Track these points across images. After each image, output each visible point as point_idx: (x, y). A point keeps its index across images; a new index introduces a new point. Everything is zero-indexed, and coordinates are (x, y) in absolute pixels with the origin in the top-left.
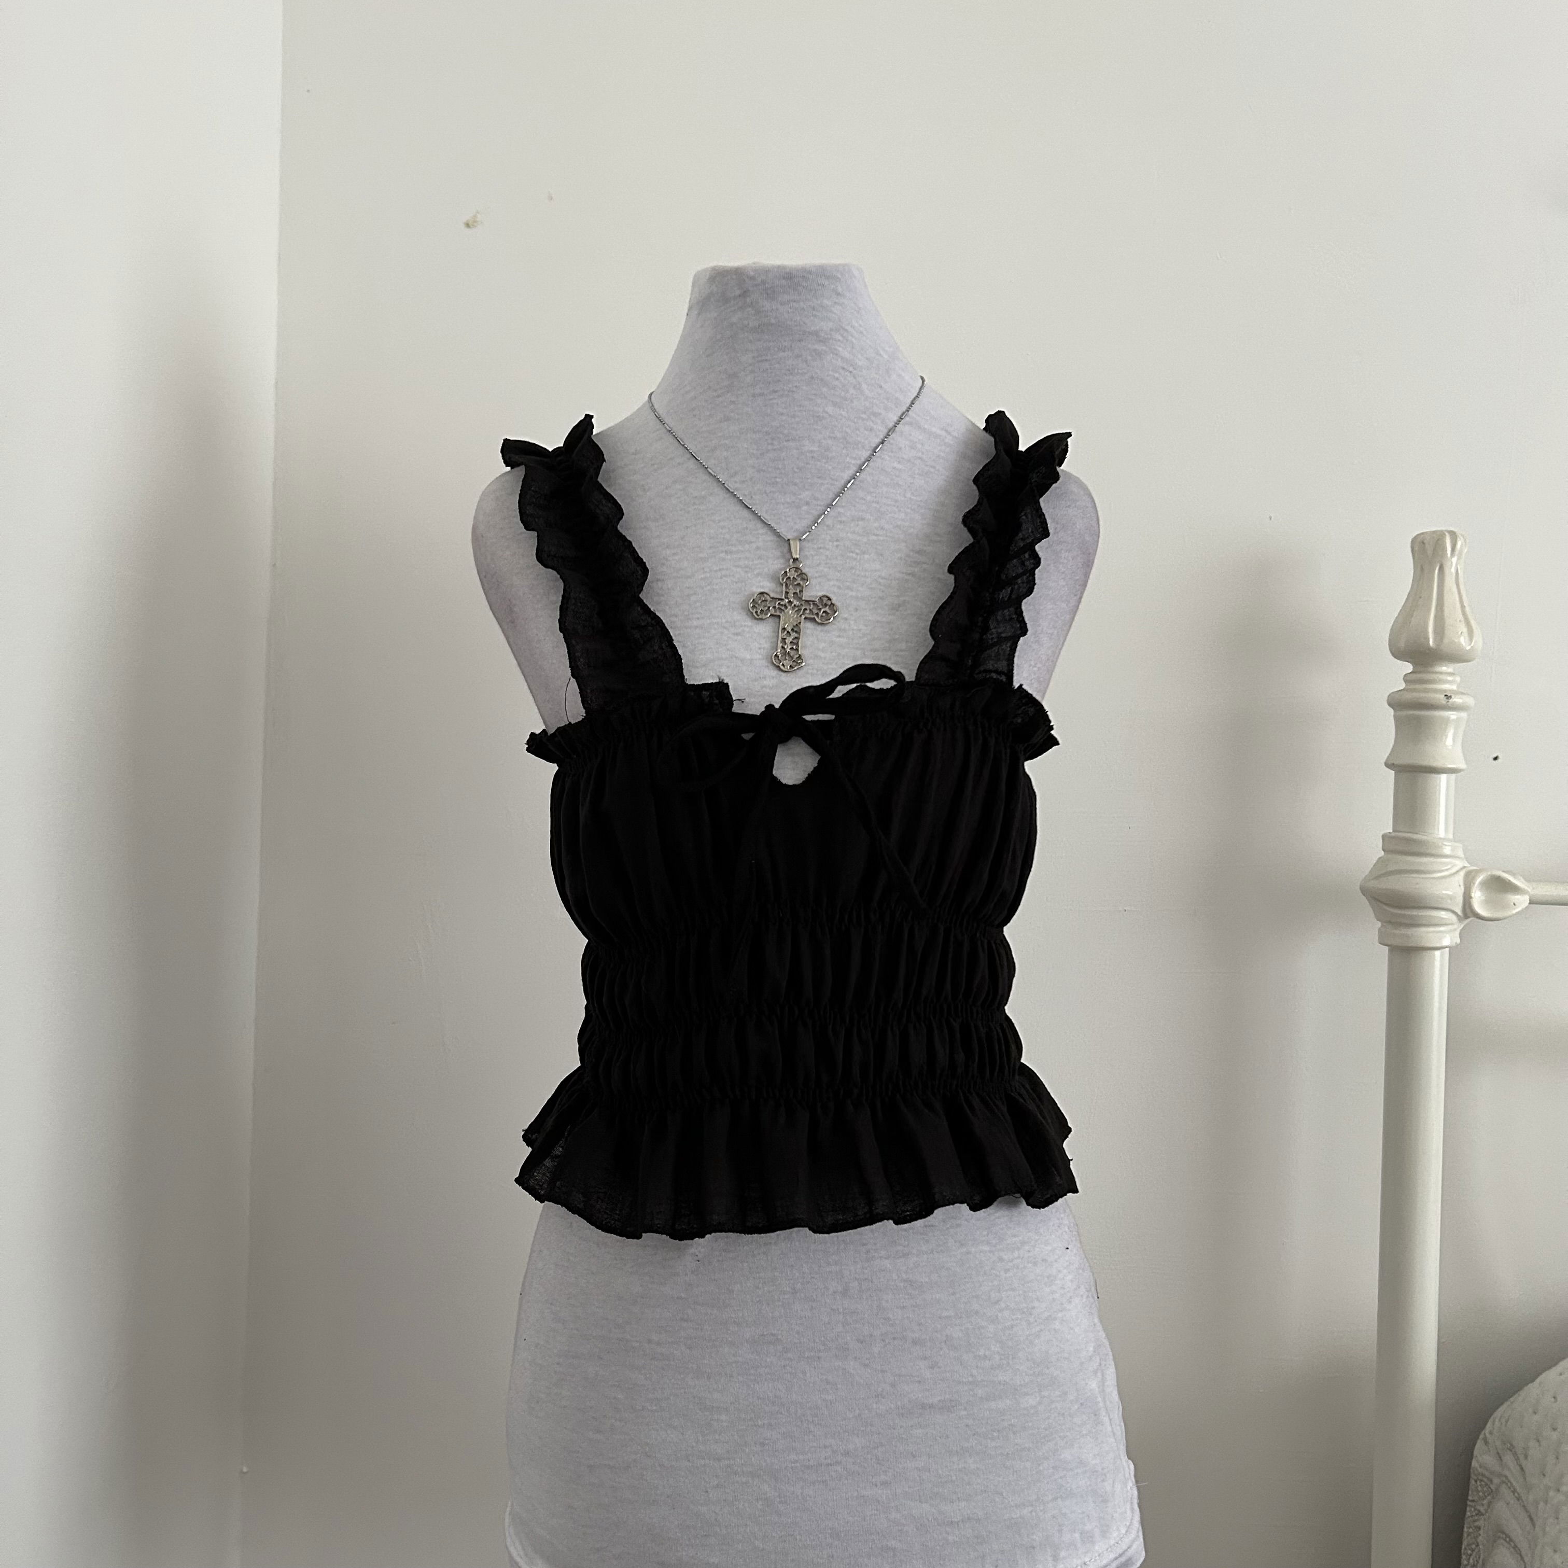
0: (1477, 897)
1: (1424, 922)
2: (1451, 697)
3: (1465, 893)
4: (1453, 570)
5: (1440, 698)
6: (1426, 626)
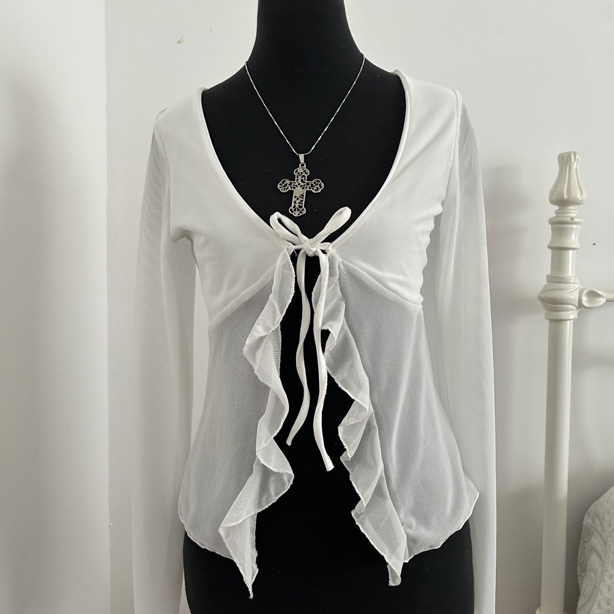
0: (584, 299)
1: (563, 310)
2: (573, 219)
3: (579, 298)
4: (575, 167)
5: (569, 219)
6: (563, 191)
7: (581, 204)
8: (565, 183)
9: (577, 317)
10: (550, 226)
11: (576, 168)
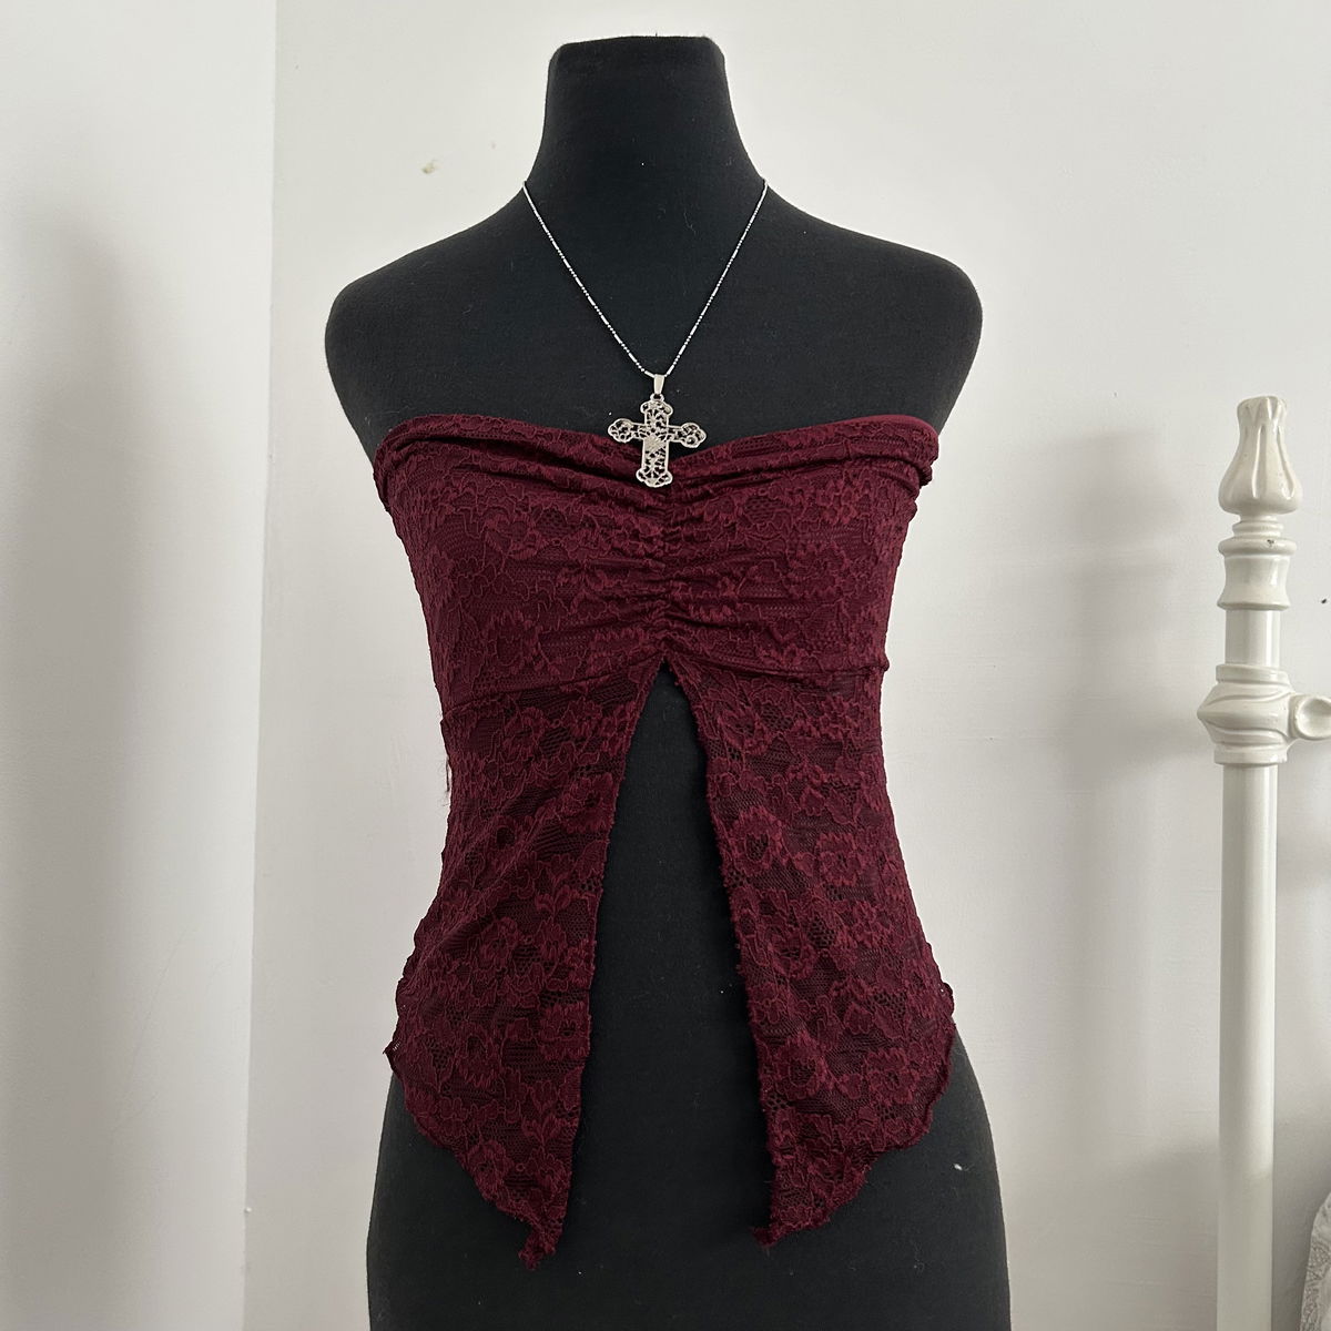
0: (1301, 718)
1: (1250, 742)
2: (1273, 541)
3: (1290, 716)
4: (1275, 430)
5: (1264, 542)
6: (1250, 480)
7: (1291, 511)
8: (1254, 463)
9: (1286, 760)
10: (1222, 559)
11: (1278, 432)
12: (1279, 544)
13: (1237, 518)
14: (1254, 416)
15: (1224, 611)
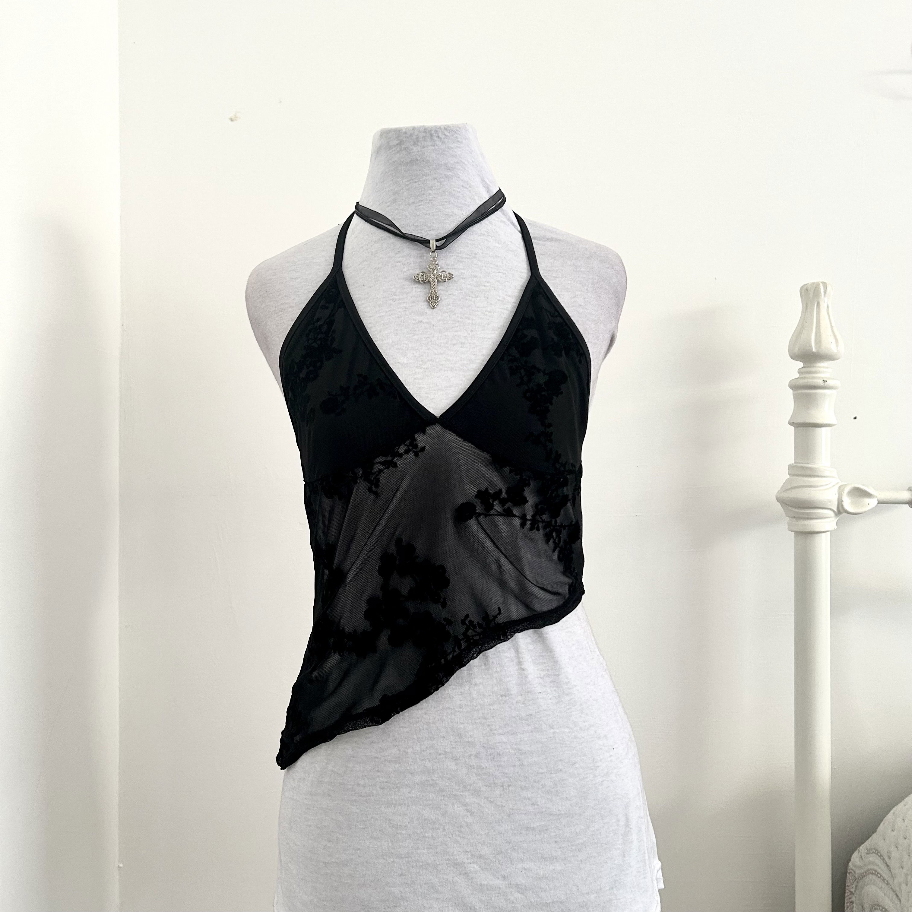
0: (846, 500)
1: (815, 517)
2: (826, 381)
3: (838, 499)
4: (825, 304)
5: (820, 382)
6: (810, 339)
7: (837, 360)
8: (812, 328)
9: (836, 527)
10: (791, 391)
11: (828, 306)
12: (829, 383)
13: (800, 364)
14: (811, 296)
15: (793, 428)
